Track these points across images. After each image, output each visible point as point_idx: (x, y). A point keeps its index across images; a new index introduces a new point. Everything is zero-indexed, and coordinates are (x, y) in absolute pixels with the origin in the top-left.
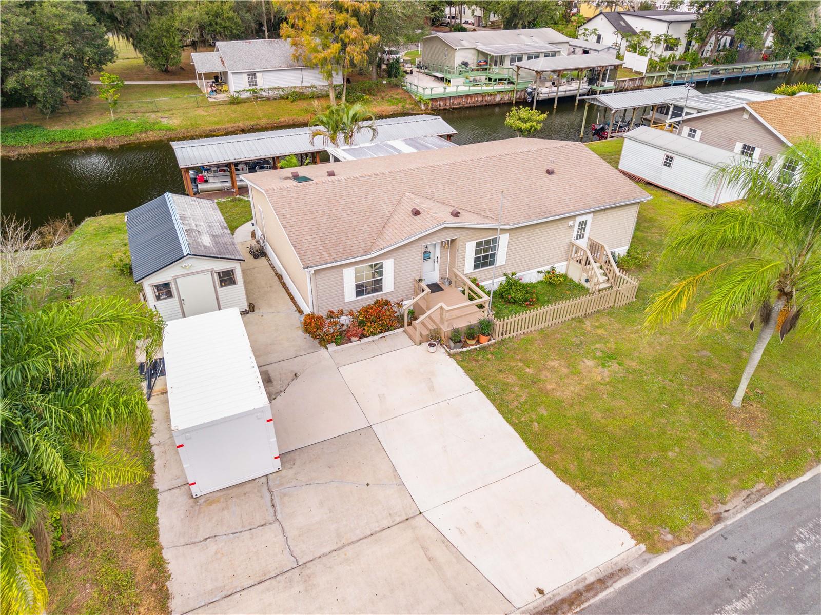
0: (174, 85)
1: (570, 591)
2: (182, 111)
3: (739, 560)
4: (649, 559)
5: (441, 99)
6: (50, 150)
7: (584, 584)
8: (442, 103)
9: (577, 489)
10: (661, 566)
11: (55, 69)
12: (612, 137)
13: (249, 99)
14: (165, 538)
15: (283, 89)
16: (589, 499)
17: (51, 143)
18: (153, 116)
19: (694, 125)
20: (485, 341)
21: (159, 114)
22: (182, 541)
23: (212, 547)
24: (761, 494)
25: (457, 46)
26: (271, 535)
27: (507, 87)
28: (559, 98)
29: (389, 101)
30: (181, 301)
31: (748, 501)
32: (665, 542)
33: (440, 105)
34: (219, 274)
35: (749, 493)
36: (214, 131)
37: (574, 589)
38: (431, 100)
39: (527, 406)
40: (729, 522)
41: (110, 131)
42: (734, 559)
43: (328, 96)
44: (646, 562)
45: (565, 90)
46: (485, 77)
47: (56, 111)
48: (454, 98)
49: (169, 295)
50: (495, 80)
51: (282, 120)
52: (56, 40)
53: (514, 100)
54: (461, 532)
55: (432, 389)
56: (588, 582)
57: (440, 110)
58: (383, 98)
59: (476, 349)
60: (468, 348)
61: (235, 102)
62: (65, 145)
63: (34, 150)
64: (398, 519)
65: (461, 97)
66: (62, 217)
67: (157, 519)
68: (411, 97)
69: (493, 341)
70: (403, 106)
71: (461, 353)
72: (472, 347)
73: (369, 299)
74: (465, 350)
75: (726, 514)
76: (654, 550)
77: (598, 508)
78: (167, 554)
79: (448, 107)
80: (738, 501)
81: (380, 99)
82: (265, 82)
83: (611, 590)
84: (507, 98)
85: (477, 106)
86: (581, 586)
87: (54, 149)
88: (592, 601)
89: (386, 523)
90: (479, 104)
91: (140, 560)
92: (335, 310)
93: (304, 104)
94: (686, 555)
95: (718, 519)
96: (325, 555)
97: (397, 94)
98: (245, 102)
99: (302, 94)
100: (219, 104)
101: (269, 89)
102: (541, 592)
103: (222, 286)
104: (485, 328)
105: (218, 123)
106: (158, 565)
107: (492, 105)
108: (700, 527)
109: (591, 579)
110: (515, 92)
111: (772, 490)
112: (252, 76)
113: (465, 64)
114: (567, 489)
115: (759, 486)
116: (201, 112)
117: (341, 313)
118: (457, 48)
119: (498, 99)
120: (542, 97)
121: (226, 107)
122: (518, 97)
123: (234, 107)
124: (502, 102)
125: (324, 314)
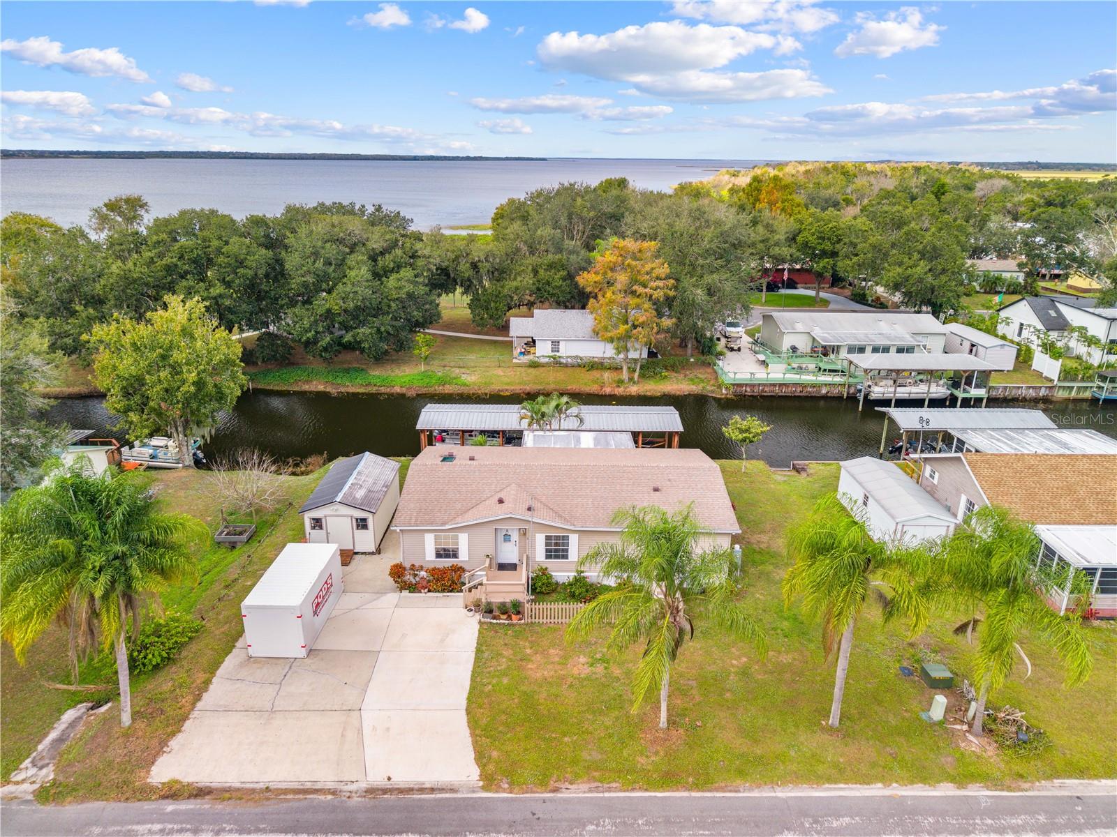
0: (495, 342)
1: (407, 786)
2: (483, 369)
3: (536, 816)
4: (478, 791)
5: (746, 385)
6: (364, 391)
7: (420, 786)
8: (748, 389)
9: (473, 735)
10: (480, 798)
11: (383, 329)
12: (905, 459)
13: (547, 363)
14: (220, 672)
15: (581, 359)
16: (475, 744)
17: (367, 385)
18: (457, 371)
19: (937, 466)
20: (515, 619)
21: (463, 370)
22: (226, 677)
23: (239, 684)
24: (609, 790)
25: (787, 329)
26: (271, 690)
27: (838, 379)
28: (896, 400)
29: (692, 380)
30: (328, 533)
31: (590, 790)
32: (500, 787)
33: (746, 391)
34: (357, 519)
35: (600, 785)
36: (502, 391)
37: (411, 786)
38: (734, 385)
39: (497, 673)
40: (559, 795)
41: (415, 381)
42: (534, 814)
43: (622, 368)
44: (474, 792)
45: (908, 391)
46: (814, 365)
47: (380, 358)
48: (765, 385)
49: (321, 528)
50: (825, 370)
51: (569, 388)
52: (389, 306)
53: (845, 395)
54: (374, 729)
55: (442, 641)
56: (424, 786)
57: (745, 395)
58: (685, 376)
59: (504, 624)
60: (498, 621)
61: (534, 365)
62: (377, 388)
63: (351, 390)
64: (344, 708)
65: (774, 385)
66: (322, 454)
67: (224, 661)
68: (717, 378)
69: (523, 621)
70: (703, 387)
71: (491, 623)
72: (501, 621)
73: (447, 563)
74: (495, 621)
75: (564, 790)
76: (484, 788)
77: (475, 750)
78: (214, 680)
79: (756, 394)
80: (585, 787)
81: (682, 375)
82: (568, 351)
83: (433, 796)
84: (836, 391)
85: (795, 396)
86: (416, 787)
87: (367, 391)
88: (414, 796)
89: (336, 707)
90: (797, 394)
91: (200, 677)
92: (417, 565)
93: (596, 374)
94: (504, 800)
95: (556, 790)
96: (289, 711)
97: (702, 374)
98: (543, 366)
99: (602, 364)
100: (519, 365)
101: (567, 357)
102: (389, 779)
103: (357, 529)
104: (517, 608)
105: (508, 384)
106: (207, 683)
107: (815, 397)
108: (535, 789)
109: (428, 786)
110: (847, 386)
111: (621, 791)
112: (555, 344)
113: (794, 349)
114: (467, 732)
115: (614, 785)
116: (500, 372)
117: (422, 568)
118: (786, 331)
119: (824, 391)
120: (873, 396)
121: (523, 369)
122: (851, 391)
123: (531, 370)
124: (829, 395)
125: (407, 565)
